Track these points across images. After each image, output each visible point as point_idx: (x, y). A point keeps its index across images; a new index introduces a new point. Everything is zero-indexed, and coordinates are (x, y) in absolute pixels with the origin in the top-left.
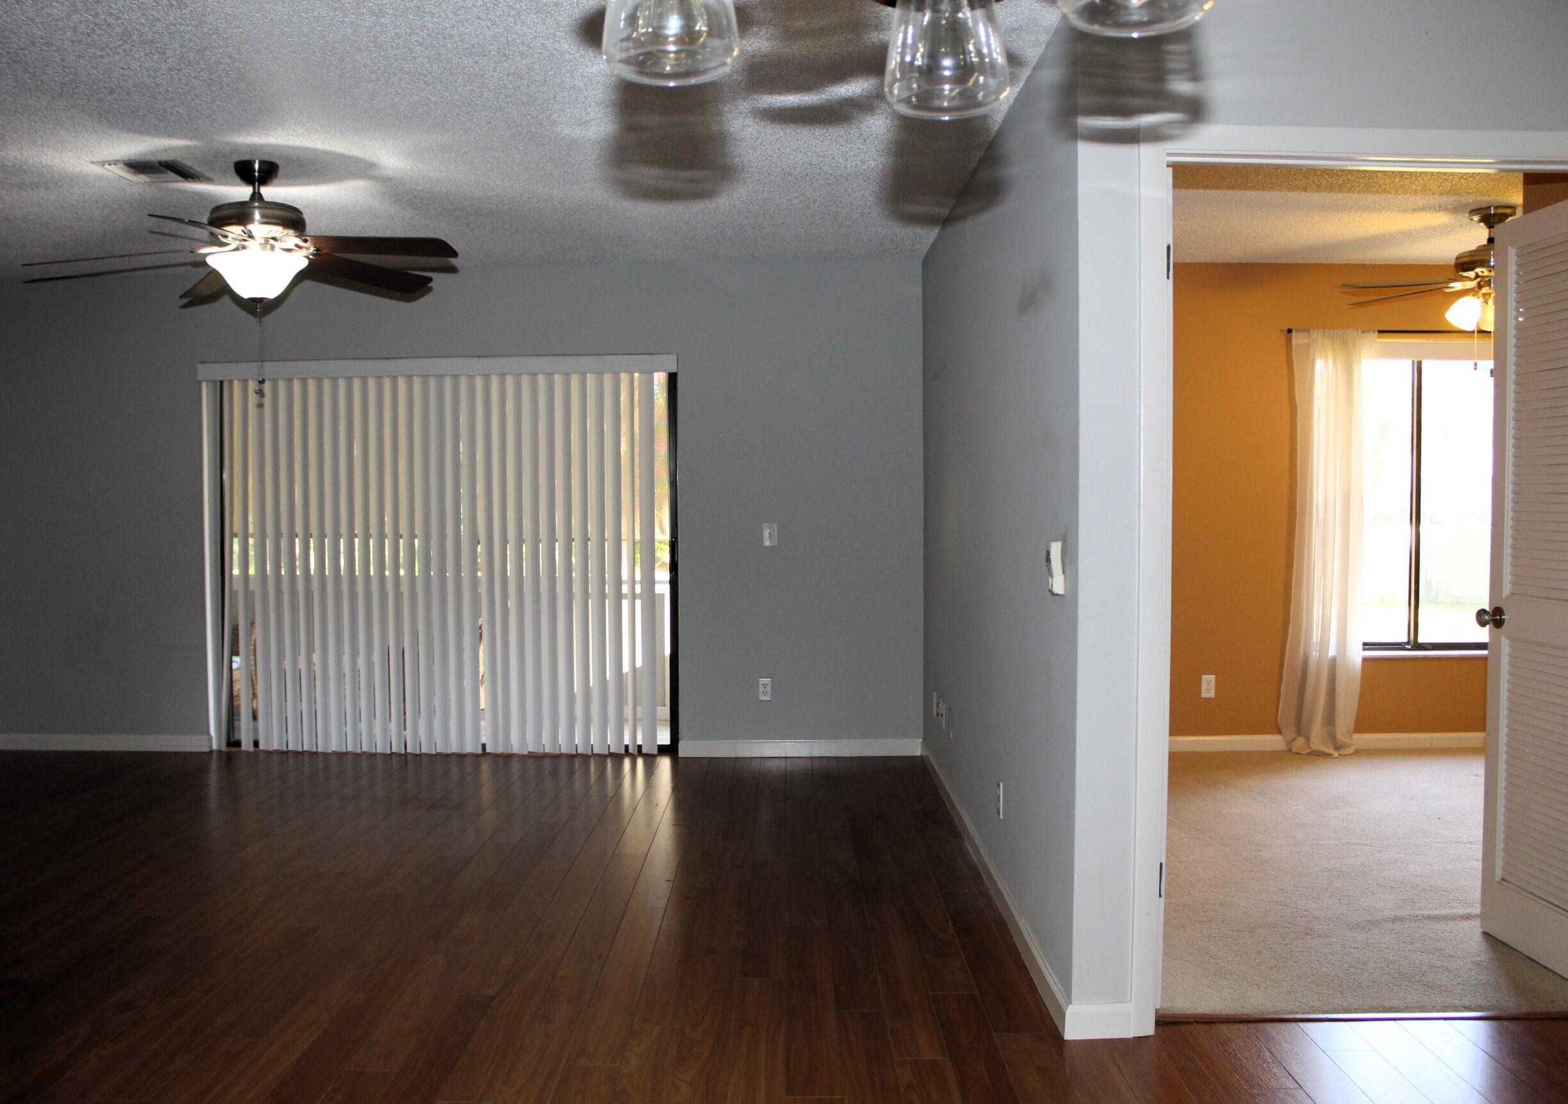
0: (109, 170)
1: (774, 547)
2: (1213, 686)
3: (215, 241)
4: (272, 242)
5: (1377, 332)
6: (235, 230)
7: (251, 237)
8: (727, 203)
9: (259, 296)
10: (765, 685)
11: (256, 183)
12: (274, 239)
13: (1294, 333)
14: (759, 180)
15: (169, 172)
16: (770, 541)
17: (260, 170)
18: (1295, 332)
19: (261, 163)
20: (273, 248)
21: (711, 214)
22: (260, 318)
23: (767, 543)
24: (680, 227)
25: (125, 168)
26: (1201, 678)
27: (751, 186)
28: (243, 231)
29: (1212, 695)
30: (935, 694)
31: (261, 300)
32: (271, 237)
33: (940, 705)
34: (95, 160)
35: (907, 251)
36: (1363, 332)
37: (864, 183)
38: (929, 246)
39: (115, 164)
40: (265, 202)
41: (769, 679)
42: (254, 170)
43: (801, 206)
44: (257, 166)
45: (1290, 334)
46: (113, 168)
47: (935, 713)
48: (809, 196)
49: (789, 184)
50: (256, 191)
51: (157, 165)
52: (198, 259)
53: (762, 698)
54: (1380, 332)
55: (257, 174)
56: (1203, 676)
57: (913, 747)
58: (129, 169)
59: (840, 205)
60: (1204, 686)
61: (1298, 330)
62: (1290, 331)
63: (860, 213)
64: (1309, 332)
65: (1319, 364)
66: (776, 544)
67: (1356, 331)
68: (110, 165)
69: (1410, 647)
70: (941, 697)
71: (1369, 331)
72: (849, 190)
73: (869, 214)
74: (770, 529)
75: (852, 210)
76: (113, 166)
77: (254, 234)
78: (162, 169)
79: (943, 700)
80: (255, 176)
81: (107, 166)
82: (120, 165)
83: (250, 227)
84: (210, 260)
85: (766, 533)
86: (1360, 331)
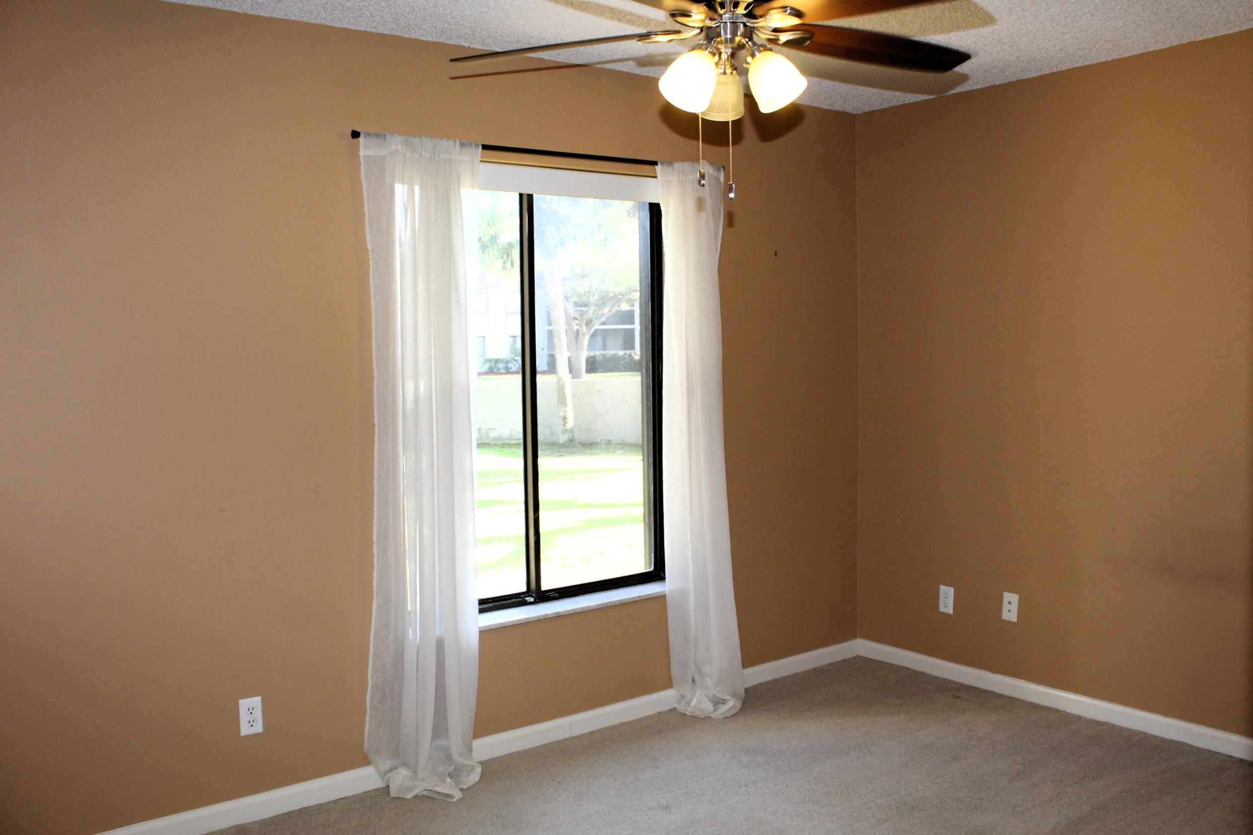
2: (258, 715)
5: (481, 147)
13: (361, 139)
18: (365, 136)
26: (237, 705)
29: (259, 728)
36: (462, 145)
45: (355, 140)
54: (485, 147)
56: (241, 701)
60: (244, 717)
61: (368, 135)
62: (355, 135)
64: (385, 139)
65: (400, 191)
67: (452, 143)
69: (532, 600)
71: (470, 145)
86: (458, 143)
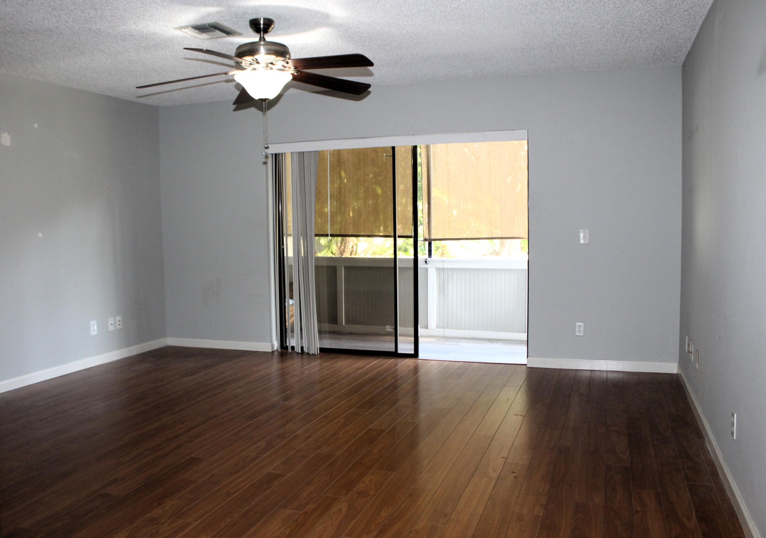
0: (184, 32)
1: (586, 244)
3: (239, 66)
4: (270, 66)
6: (248, 59)
7: (258, 63)
8: (550, 28)
9: (264, 98)
10: (580, 327)
11: (262, 32)
12: (272, 63)
14: (568, 8)
15: (217, 31)
16: (584, 241)
17: (264, 24)
19: (264, 19)
20: (271, 69)
21: (541, 37)
22: (265, 111)
23: (582, 241)
24: (524, 49)
25: (193, 30)
27: (564, 13)
28: (253, 60)
30: (687, 337)
31: (265, 100)
32: (270, 62)
33: (691, 345)
34: (176, 26)
35: (672, 58)
37: (641, 5)
38: (687, 53)
39: (187, 28)
40: (267, 41)
41: (583, 323)
42: (260, 24)
43: (599, 27)
44: (262, 22)
46: (186, 30)
47: (687, 350)
48: (604, 18)
49: (589, 10)
50: (262, 36)
51: (208, 27)
52: (231, 78)
53: (577, 334)
55: (262, 26)
57: (672, 368)
58: (195, 31)
59: (625, 24)
63: (639, 30)
66: (588, 242)
68: (184, 28)
70: (691, 340)
72: (631, 11)
73: (645, 30)
74: (584, 233)
75: (634, 27)
76: (186, 29)
77: (259, 61)
78: (212, 29)
79: (692, 343)
80: (261, 27)
81: (183, 30)
82: (190, 28)
83: (256, 57)
84: (236, 78)
85: (582, 235)
